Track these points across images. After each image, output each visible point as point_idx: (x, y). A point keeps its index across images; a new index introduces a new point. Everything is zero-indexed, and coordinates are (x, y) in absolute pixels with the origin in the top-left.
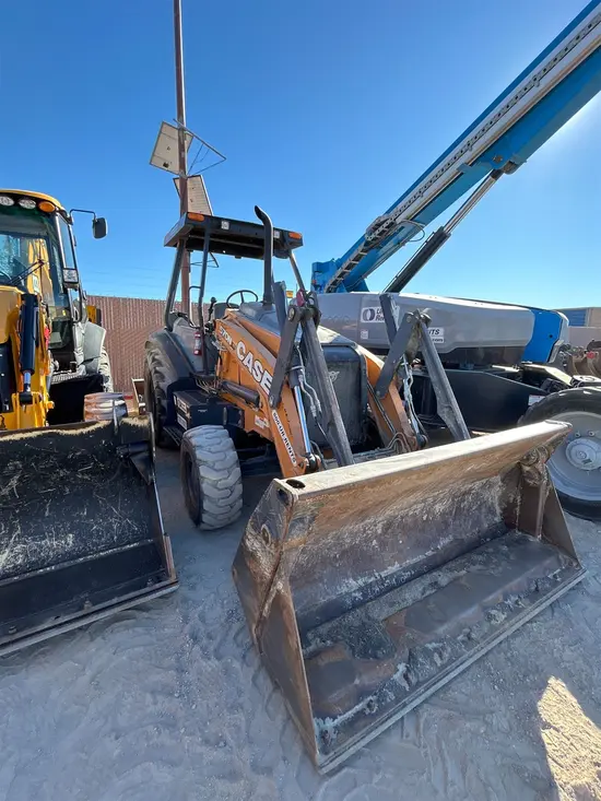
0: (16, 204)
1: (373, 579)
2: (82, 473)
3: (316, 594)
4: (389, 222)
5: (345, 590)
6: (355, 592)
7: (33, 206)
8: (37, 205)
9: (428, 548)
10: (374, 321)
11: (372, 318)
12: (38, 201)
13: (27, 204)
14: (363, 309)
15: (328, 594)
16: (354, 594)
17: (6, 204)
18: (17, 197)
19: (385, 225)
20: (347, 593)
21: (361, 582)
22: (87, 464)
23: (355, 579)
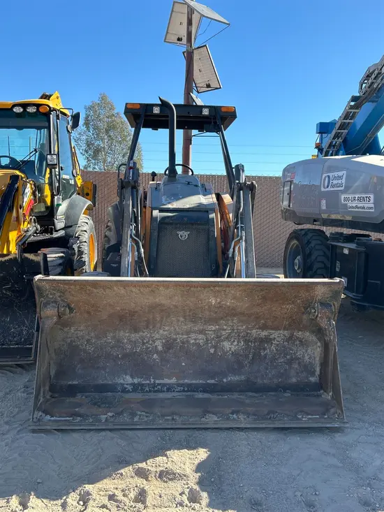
0: (25, 110)
1: (148, 382)
2: (6, 289)
3: (98, 377)
4: (376, 72)
5: (122, 381)
6: (127, 384)
7: (35, 110)
8: (38, 109)
9: (212, 378)
10: (329, 189)
11: (328, 187)
12: (38, 106)
13: (31, 110)
14: (324, 177)
15: (106, 379)
16: (125, 386)
17: (18, 111)
18: (25, 106)
19: (373, 76)
20: (121, 384)
21: (136, 381)
22: (8, 284)
23: (132, 377)
